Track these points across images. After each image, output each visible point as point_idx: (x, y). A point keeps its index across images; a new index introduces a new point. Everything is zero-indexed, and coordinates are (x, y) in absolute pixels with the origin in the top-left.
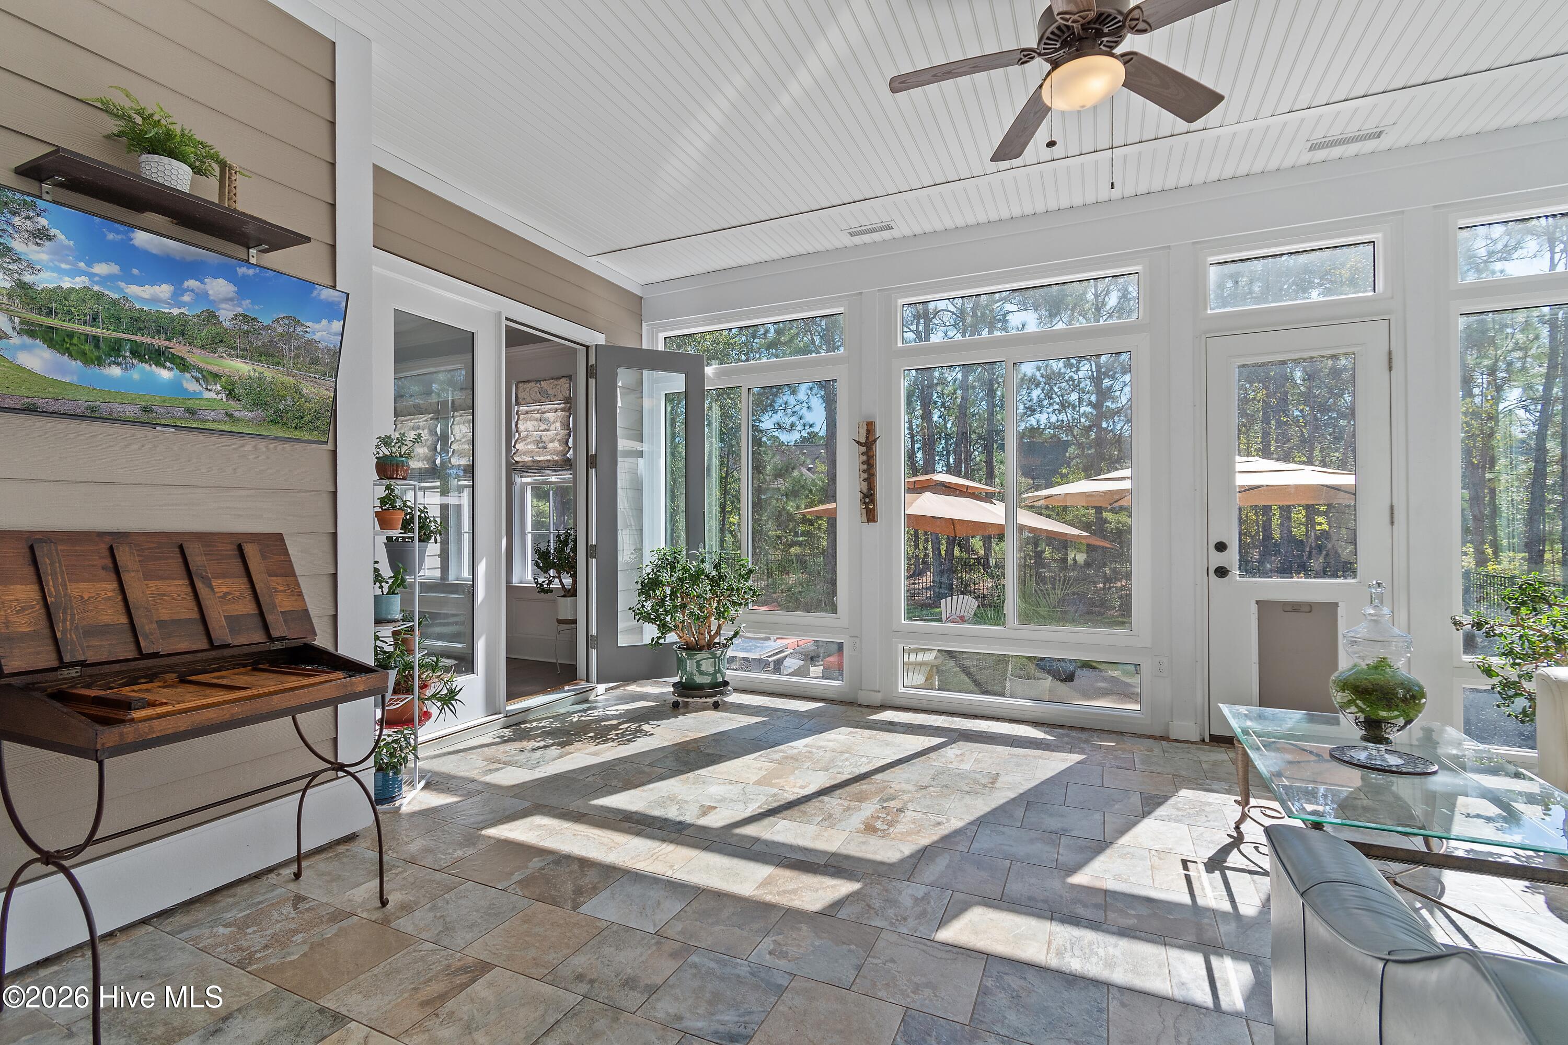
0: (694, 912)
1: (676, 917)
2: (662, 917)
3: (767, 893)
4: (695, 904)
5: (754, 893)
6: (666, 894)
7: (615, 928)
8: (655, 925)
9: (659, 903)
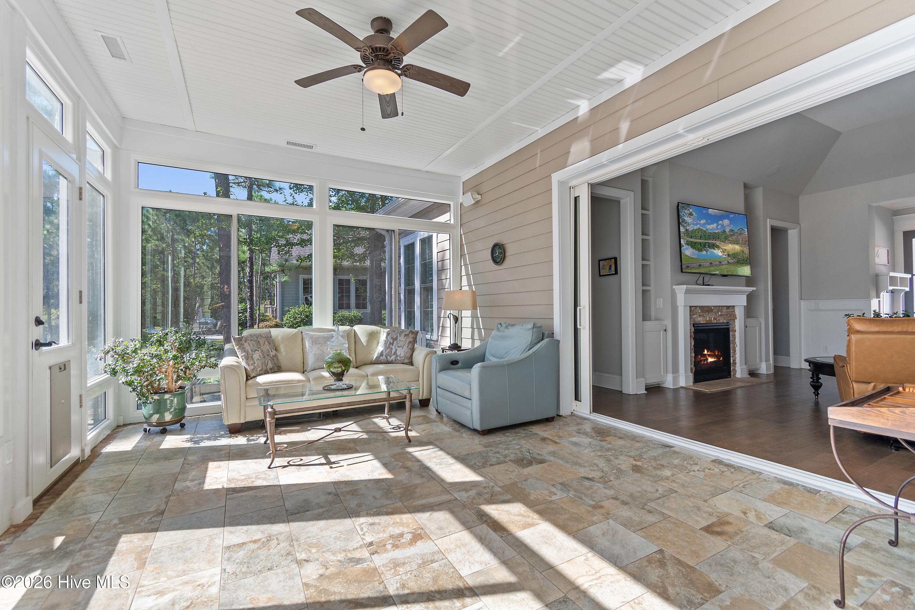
0: (583, 522)
1: (594, 523)
2: (603, 526)
3: (535, 519)
4: (581, 526)
5: (542, 522)
6: (597, 539)
7: (633, 528)
8: (608, 523)
9: (603, 535)
